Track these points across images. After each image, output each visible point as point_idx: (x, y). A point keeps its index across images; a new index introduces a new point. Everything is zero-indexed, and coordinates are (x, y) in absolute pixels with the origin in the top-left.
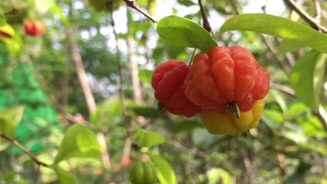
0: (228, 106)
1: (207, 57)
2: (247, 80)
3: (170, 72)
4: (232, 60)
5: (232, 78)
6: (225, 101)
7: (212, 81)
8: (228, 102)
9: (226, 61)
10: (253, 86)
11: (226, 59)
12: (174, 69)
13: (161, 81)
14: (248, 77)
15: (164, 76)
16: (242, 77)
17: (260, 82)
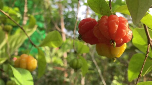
0: (111, 41)
1: (108, 18)
2: (122, 32)
3: (88, 22)
4: (118, 21)
5: (116, 29)
6: (110, 39)
7: (107, 28)
8: (112, 39)
9: (116, 21)
10: (125, 35)
11: (116, 20)
12: (90, 21)
13: (83, 25)
14: (124, 31)
15: (85, 23)
16: (121, 30)
17: (128, 35)
